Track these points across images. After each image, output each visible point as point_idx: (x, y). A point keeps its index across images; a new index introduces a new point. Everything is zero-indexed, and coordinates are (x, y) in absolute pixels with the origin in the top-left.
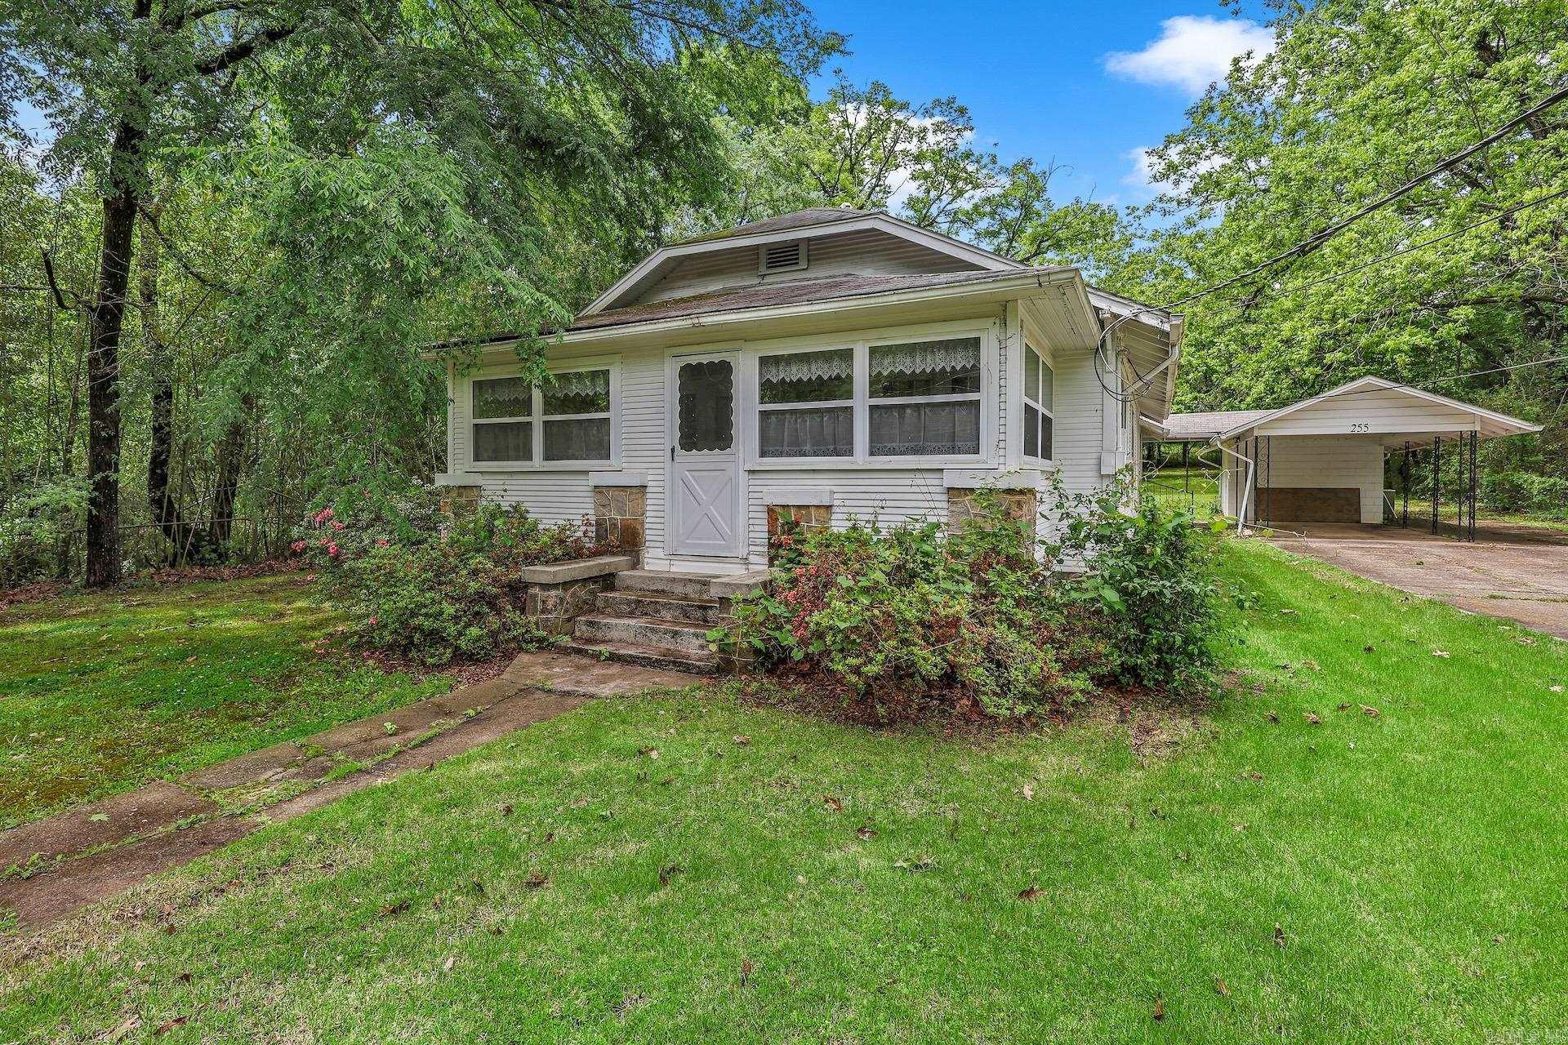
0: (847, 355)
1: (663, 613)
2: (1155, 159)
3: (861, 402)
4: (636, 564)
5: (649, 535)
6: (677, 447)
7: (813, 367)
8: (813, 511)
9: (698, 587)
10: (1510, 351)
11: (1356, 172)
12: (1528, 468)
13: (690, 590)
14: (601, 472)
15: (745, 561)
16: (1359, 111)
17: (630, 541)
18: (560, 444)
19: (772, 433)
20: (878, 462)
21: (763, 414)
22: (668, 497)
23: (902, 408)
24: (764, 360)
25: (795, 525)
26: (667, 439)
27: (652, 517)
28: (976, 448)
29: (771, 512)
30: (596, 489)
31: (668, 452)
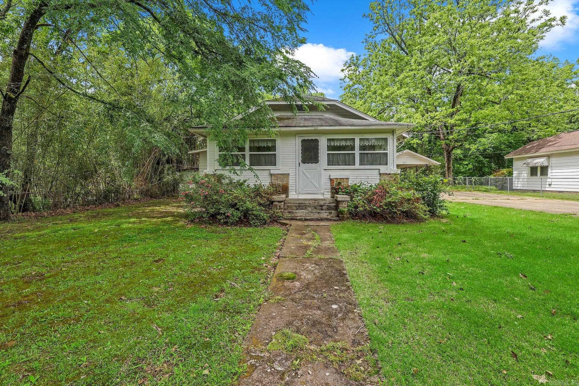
0: (353, 140)
1: (308, 208)
3: (357, 152)
4: (287, 196)
5: (290, 188)
6: (301, 163)
8: (345, 180)
9: (313, 201)
13: (311, 202)
14: (274, 170)
15: (323, 194)
17: (285, 190)
18: (255, 161)
19: (331, 159)
20: (362, 167)
21: (328, 154)
22: (297, 177)
23: (367, 154)
24: (328, 140)
25: (339, 183)
26: (297, 160)
27: (291, 183)
28: (387, 164)
29: (331, 180)
30: (271, 175)
31: (297, 165)
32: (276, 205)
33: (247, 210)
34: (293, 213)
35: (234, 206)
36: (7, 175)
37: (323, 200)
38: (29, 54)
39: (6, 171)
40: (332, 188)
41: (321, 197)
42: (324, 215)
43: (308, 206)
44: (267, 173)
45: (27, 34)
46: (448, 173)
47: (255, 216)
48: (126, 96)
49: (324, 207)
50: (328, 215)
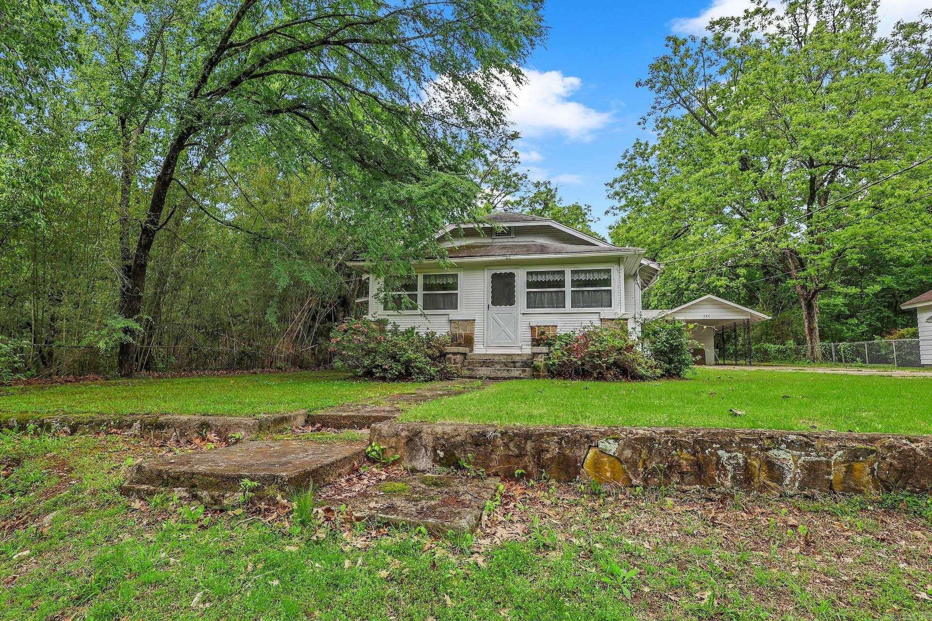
0: (562, 273)
1: (496, 365)
2: (609, 188)
3: (568, 289)
4: (472, 351)
5: (476, 339)
6: (490, 304)
7: (547, 276)
8: (551, 327)
9: (505, 357)
10: (758, 289)
11: (697, 207)
12: (770, 342)
13: (502, 358)
14: (454, 315)
15: (521, 348)
16: (699, 182)
17: (469, 341)
18: (431, 303)
19: (532, 300)
20: (575, 310)
21: (528, 293)
22: (485, 324)
23: (583, 291)
24: (528, 273)
25: (543, 333)
26: (485, 301)
27: (478, 333)
28: (610, 306)
29: (532, 328)
30: (450, 321)
31: (486, 307)
32: (450, 359)
33: (409, 361)
34: (472, 370)
35: (394, 357)
36: (137, 321)
37: (518, 355)
38: (173, 179)
39: (136, 317)
40: (533, 340)
41: (518, 352)
42: (516, 373)
43: (496, 363)
44: (444, 319)
45: (173, 157)
46: (811, 339)
47: (420, 369)
48: (276, 222)
49: (517, 365)
50: (520, 374)
